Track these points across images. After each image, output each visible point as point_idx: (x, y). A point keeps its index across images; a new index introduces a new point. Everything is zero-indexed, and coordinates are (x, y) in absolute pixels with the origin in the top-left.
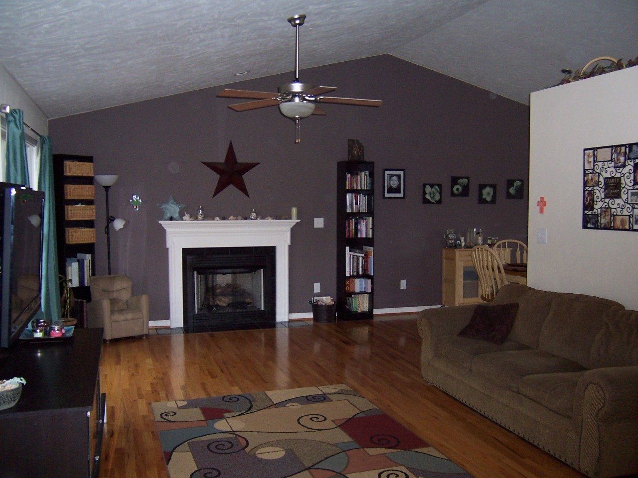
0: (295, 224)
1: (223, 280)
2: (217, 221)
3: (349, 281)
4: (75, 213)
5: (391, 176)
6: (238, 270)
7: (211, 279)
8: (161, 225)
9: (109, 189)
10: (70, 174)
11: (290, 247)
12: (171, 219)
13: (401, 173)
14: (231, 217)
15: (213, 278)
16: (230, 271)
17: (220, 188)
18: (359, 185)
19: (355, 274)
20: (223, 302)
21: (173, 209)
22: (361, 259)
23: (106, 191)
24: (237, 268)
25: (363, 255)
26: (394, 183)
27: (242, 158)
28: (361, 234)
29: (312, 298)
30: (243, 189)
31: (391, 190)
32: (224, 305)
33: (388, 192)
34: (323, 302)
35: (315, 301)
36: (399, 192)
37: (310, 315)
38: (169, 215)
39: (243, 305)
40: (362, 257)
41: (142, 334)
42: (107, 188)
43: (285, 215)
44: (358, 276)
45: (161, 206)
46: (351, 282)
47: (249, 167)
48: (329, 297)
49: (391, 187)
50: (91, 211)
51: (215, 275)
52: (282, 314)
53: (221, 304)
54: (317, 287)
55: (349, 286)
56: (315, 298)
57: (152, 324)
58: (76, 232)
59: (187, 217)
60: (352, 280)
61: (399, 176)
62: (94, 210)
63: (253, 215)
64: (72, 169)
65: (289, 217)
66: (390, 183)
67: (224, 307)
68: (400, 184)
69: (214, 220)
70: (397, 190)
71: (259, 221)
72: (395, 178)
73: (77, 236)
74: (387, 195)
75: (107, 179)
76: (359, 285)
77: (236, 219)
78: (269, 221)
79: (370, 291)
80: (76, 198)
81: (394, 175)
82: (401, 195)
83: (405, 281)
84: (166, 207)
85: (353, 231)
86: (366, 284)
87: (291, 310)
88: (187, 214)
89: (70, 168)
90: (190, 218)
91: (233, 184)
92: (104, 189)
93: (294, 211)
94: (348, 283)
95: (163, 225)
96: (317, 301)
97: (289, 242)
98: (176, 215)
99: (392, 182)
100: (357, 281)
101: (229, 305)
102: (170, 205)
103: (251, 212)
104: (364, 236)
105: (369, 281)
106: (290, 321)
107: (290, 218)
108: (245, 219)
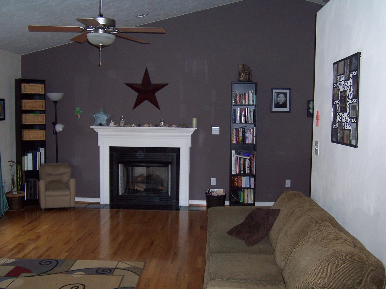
0: (194, 131)
1: (140, 171)
2: (134, 128)
3: (238, 178)
4: (28, 119)
5: (278, 94)
6: (151, 164)
7: (130, 170)
8: (93, 129)
9: (57, 103)
10: (25, 92)
11: (191, 148)
12: (101, 125)
13: (288, 91)
14: (146, 125)
15: (132, 169)
16: (144, 164)
17: (138, 103)
18: (247, 101)
19: (242, 172)
20: (141, 187)
21: (103, 117)
22: (247, 161)
23: (55, 104)
24: (151, 163)
25: (249, 158)
26: (281, 99)
27: (155, 80)
28: (248, 141)
29: (208, 190)
30: (156, 104)
31: (278, 105)
32: (142, 190)
33: (275, 107)
34: (216, 194)
35: (210, 192)
36: (286, 107)
37: (204, 203)
38: (99, 122)
39: (157, 191)
40: (248, 159)
41: (70, 207)
42: (55, 102)
43: (187, 124)
44: (245, 174)
45: (94, 115)
46: (239, 178)
47: (160, 87)
48: (222, 190)
49: (278, 103)
50: (42, 118)
51: (134, 167)
52: (184, 200)
53: (139, 189)
54: (213, 182)
55: (237, 182)
56: (211, 190)
57: (78, 199)
58: (29, 132)
59: (112, 124)
60: (240, 178)
61: (285, 94)
62: (44, 118)
63: (162, 123)
64: (27, 89)
65: (190, 125)
66: (277, 100)
67: (141, 191)
68: (286, 100)
69: (131, 126)
70: (284, 105)
71: (166, 128)
72: (282, 95)
73: (29, 135)
74: (274, 109)
75: (55, 96)
76: (245, 182)
77: (149, 126)
78: (174, 128)
79: (253, 187)
80: (29, 109)
81: (280, 93)
82: (287, 109)
83: (290, 181)
84: (98, 117)
85: (241, 138)
86: (250, 181)
87: (191, 197)
88: (113, 121)
89: (25, 88)
90: (115, 124)
91: (148, 100)
92: (54, 103)
93: (195, 121)
94: (236, 179)
95: (94, 129)
96: (212, 192)
97: (190, 145)
98: (104, 123)
99: (279, 99)
100: (244, 178)
101: (145, 190)
102: (101, 115)
103: (161, 121)
104: (250, 142)
105: (253, 179)
106: (190, 206)
107: (192, 127)
108: (156, 126)
